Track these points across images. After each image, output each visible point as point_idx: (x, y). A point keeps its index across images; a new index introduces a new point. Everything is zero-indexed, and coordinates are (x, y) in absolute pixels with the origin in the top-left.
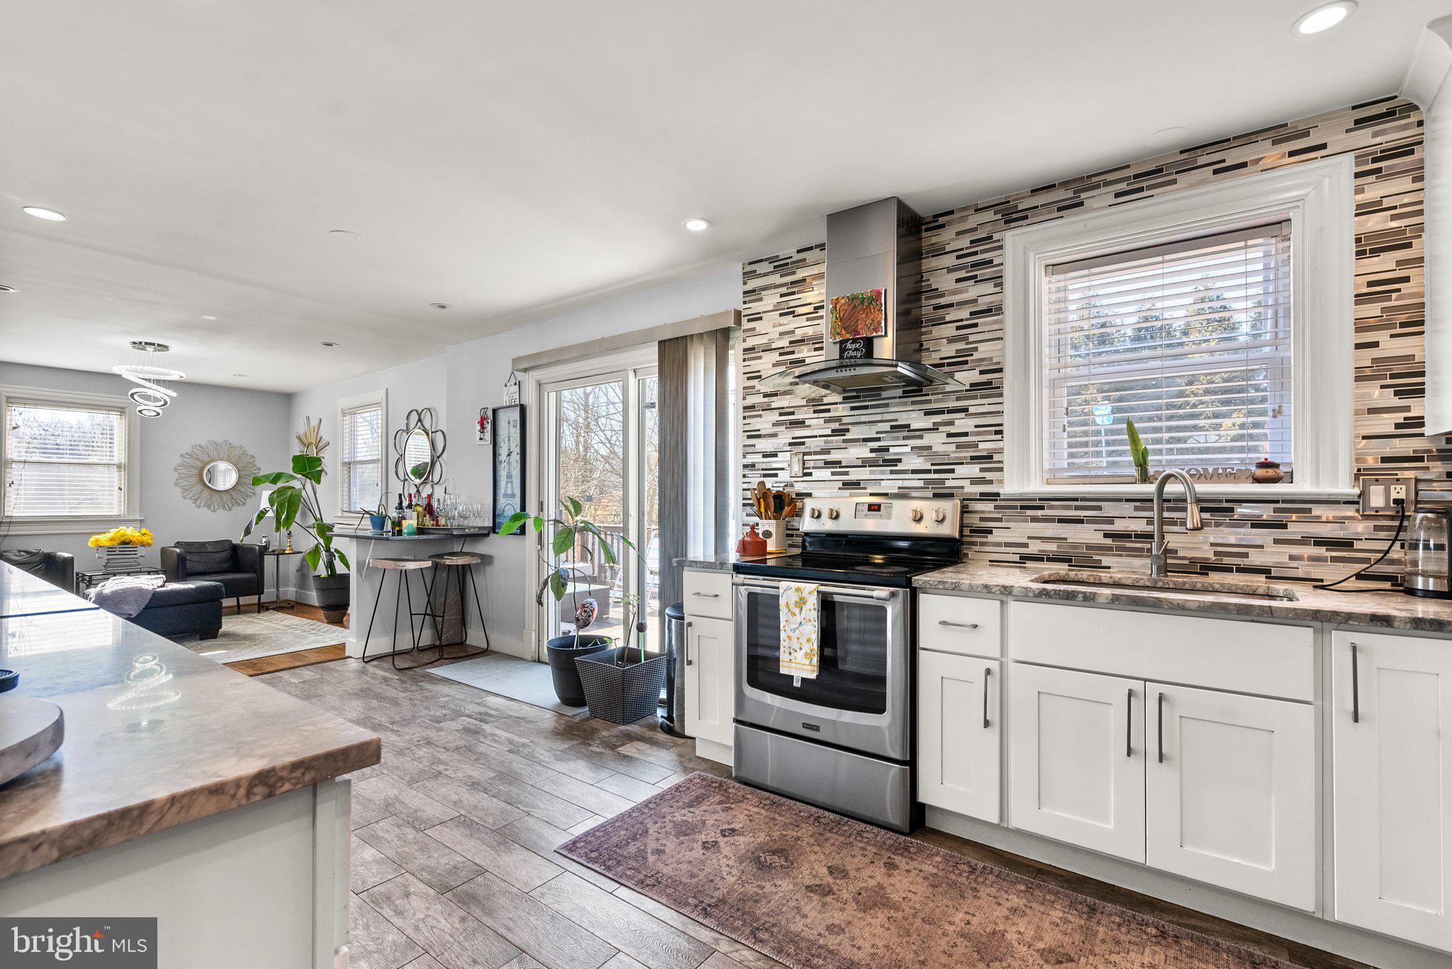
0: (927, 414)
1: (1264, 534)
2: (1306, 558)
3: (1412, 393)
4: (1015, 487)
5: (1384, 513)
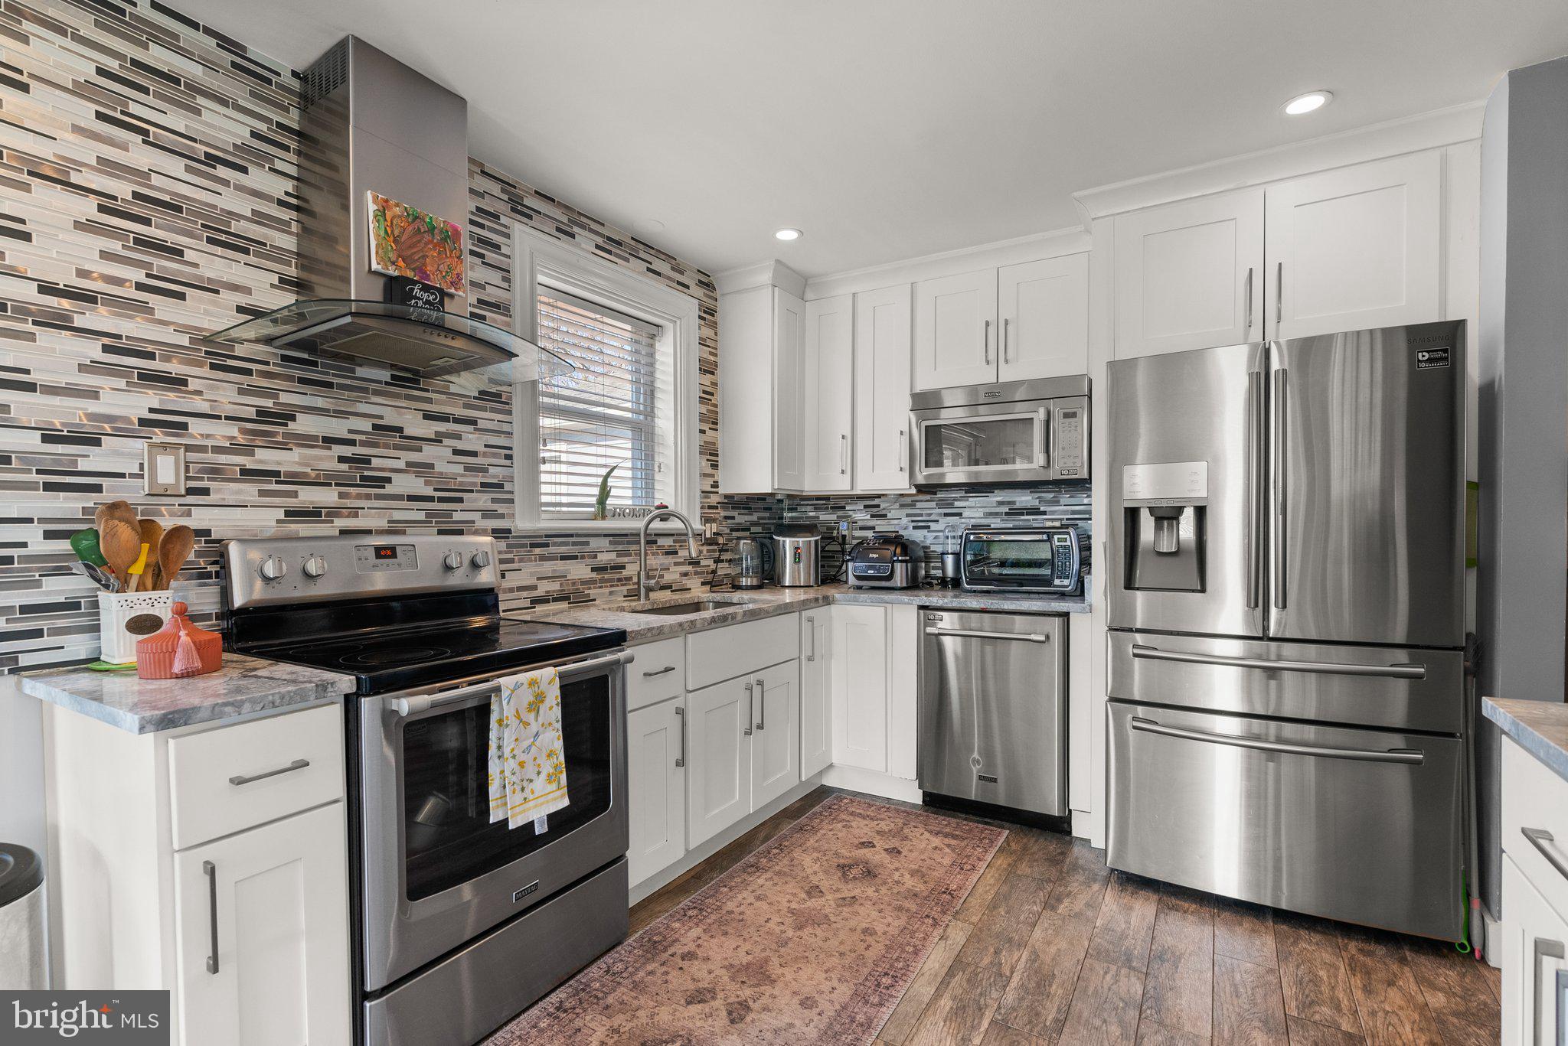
0: (426, 416)
1: (670, 559)
2: (686, 574)
3: (715, 466)
4: (522, 523)
5: (710, 542)
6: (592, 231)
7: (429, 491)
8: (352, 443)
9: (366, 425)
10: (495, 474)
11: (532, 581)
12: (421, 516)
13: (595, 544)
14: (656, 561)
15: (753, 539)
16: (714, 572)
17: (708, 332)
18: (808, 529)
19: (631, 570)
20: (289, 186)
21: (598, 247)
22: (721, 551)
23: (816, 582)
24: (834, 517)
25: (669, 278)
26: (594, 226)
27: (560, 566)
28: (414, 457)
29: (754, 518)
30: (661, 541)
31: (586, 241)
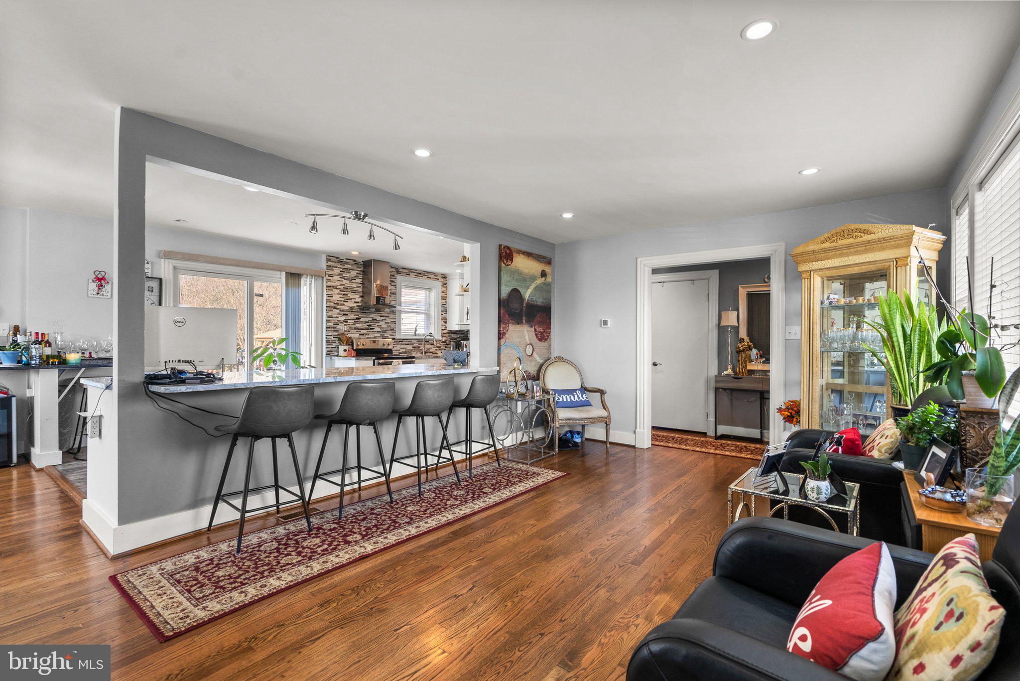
0: (380, 317)
1: (432, 346)
2: (436, 350)
3: (446, 323)
4: (397, 337)
5: (443, 342)
7: (381, 331)
8: (369, 322)
9: (371, 319)
10: (393, 327)
11: (398, 348)
12: (380, 335)
13: (413, 341)
14: (428, 346)
15: (454, 342)
16: (445, 350)
17: (445, 289)
19: (421, 348)
20: (361, 280)
21: (415, 276)
22: (446, 344)
25: (434, 279)
26: (414, 271)
27: (405, 346)
28: (378, 324)
29: (458, 336)
30: (430, 341)
31: (412, 275)
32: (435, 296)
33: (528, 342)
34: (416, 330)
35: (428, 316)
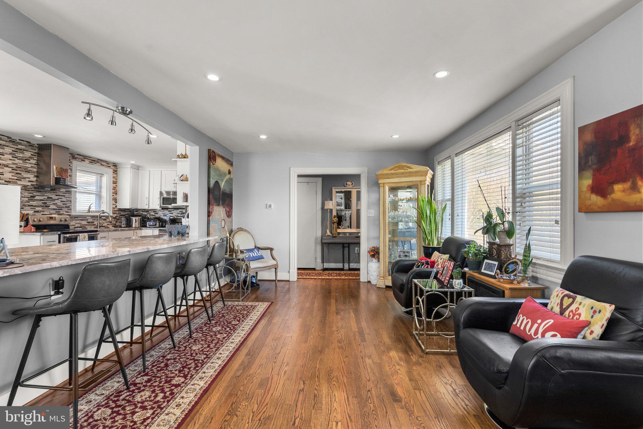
0: (56, 196)
1: (105, 221)
2: (108, 224)
3: (116, 202)
4: (73, 213)
5: (114, 218)
6: (88, 159)
7: (56, 208)
8: (44, 200)
9: (46, 197)
10: (68, 205)
11: (75, 224)
12: (55, 212)
13: (88, 217)
14: (102, 221)
15: (125, 218)
16: (115, 224)
17: (115, 175)
18: (139, 216)
19: (96, 223)
20: (36, 162)
21: (90, 162)
22: (117, 220)
23: (140, 226)
24: (146, 213)
25: (106, 166)
26: (89, 158)
27: (80, 221)
28: (54, 202)
29: (126, 213)
30: (102, 218)
31: (87, 161)
32: (106, 180)
33: (223, 219)
34: (90, 208)
35: (99, 196)
